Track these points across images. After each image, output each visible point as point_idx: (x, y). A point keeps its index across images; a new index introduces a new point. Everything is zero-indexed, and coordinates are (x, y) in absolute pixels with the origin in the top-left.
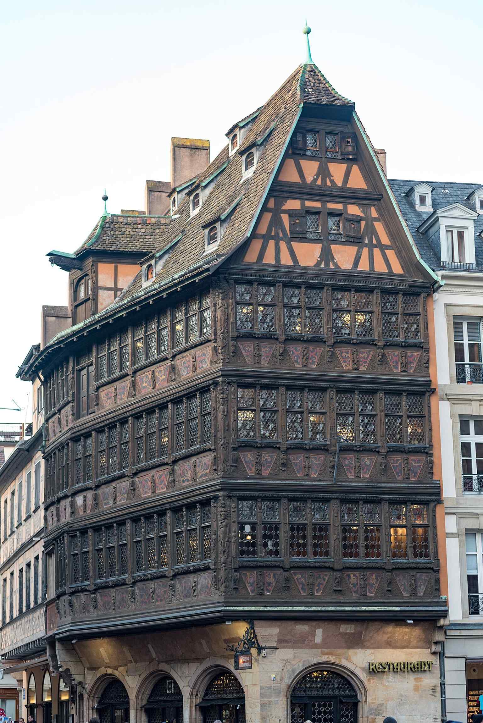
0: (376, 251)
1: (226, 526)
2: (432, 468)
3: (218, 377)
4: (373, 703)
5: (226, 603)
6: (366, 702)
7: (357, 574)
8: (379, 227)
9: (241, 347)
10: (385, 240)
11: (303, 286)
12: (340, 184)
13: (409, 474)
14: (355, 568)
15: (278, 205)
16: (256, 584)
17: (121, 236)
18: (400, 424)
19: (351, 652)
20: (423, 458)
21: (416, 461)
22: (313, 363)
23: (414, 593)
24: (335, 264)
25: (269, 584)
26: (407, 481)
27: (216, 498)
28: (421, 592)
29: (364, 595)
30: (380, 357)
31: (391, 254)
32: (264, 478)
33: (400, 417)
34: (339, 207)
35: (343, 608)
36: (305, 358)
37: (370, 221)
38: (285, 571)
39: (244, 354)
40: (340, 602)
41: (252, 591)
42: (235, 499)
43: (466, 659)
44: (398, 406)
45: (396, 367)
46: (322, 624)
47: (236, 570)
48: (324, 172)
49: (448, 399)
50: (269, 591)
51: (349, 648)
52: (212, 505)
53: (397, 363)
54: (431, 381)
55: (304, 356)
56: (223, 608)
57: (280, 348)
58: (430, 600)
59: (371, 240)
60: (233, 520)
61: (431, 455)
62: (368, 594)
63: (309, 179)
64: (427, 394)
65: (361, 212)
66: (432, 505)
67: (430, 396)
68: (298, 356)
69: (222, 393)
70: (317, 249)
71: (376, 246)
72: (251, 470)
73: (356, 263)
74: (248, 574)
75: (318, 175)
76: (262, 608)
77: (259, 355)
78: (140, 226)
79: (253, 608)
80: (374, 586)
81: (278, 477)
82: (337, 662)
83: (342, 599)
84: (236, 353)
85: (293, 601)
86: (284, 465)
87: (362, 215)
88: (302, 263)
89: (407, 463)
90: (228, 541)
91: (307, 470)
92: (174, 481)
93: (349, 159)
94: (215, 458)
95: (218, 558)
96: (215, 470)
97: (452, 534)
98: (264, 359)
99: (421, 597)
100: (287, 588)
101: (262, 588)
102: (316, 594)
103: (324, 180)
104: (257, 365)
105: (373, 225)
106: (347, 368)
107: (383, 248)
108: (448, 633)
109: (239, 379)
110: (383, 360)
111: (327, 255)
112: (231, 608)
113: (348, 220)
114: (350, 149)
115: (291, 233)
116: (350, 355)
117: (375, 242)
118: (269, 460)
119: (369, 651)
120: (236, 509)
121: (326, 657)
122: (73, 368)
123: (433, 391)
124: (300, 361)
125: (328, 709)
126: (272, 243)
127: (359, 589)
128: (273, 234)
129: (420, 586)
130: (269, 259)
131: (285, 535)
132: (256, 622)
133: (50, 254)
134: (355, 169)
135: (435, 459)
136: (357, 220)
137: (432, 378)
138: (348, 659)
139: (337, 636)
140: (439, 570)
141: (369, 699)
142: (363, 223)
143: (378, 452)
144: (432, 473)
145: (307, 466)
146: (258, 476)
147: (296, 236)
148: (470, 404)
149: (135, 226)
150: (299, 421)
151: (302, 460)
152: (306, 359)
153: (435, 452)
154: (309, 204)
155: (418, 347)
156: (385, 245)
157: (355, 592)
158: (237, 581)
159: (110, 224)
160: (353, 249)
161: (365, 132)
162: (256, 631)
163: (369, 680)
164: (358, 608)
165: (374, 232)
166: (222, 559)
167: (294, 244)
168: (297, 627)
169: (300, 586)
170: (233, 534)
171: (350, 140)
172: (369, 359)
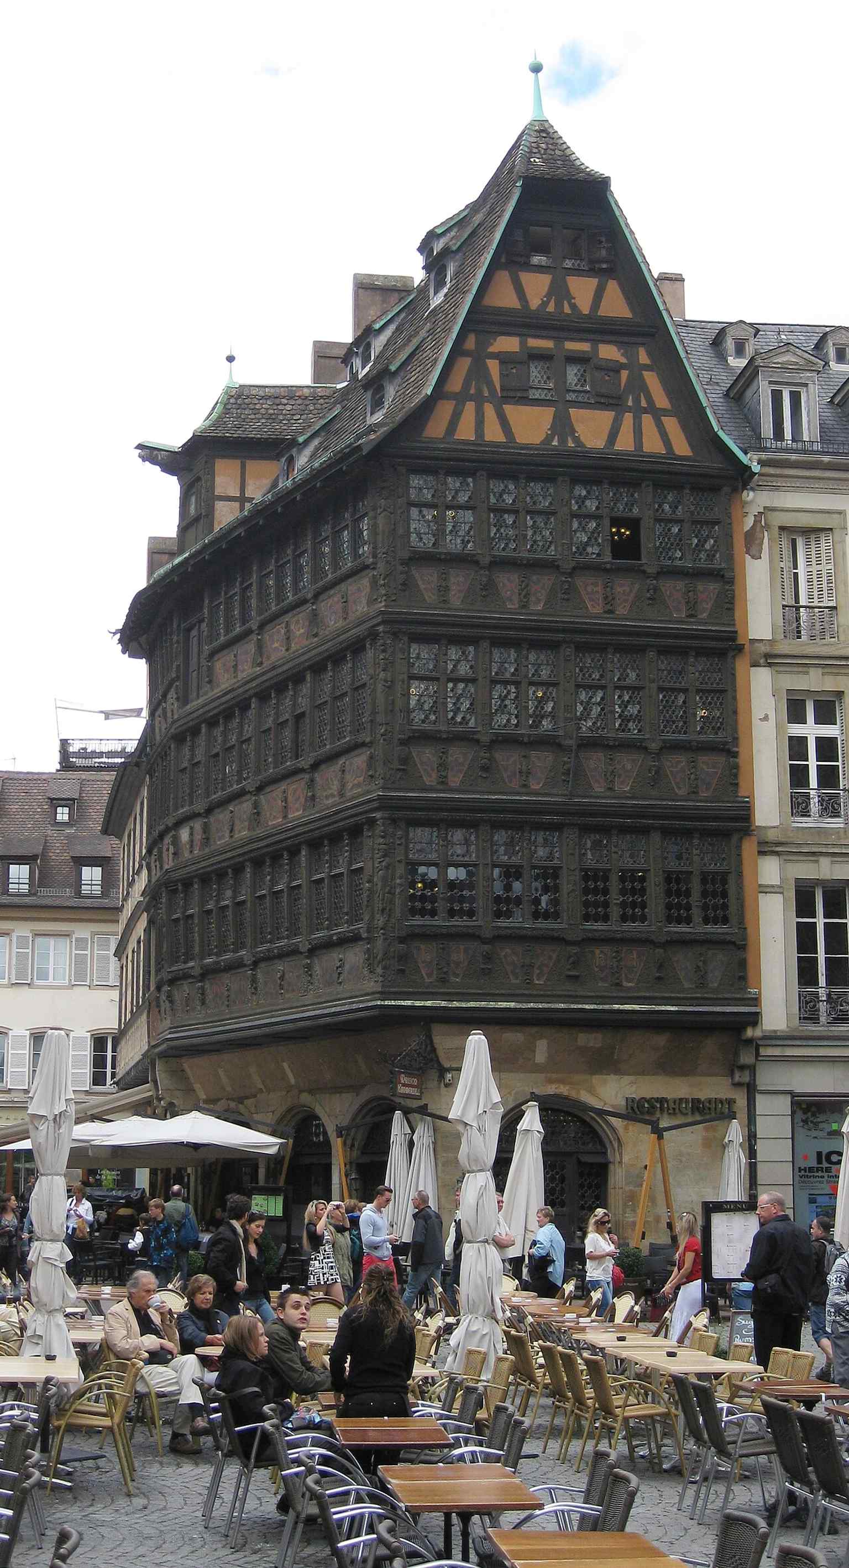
0: (647, 419)
1: (387, 868)
2: (736, 776)
3: (378, 625)
4: (632, 1165)
5: (385, 995)
6: (620, 1162)
7: (606, 949)
8: (652, 380)
9: (417, 576)
10: (662, 401)
11: (523, 476)
12: (586, 311)
13: (697, 786)
14: (602, 940)
15: (482, 345)
16: (435, 963)
17: (253, 416)
18: (684, 702)
19: (596, 1079)
20: (721, 759)
21: (709, 765)
22: (538, 603)
23: (702, 985)
24: (577, 440)
25: (457, 964)
26: (693, 796)
27: (372, 822)
28: (714, 982)
29: (617, 984)
30: (651, 591)
31: (671, 424)
32: (452, 790)
33: (685, 691)
34: (585, 347)
35: (580, 1006)
36: (524, 593)
37: (636, 370)
38: (484, 943)
39: (422, 587)
40: (577, 996)
41: (429, 975)
42: (403, 825)
43: (793, 1097)
44: (680, 673)
45: (678, 609)
46: (546, 1031)
47: (402, 940)
48: (559, 291)
49: (769, 663)
50: (457, 975)
51: (593, 1072)
52: (366, 833)
53: (680, 602)
54: (736, 632)
55: (523, 591)
56: (379, 1003)
57: (482, 576)
58: (729, 995)
59: (637, 401)
60: (398, 859)
61: (735, 755)
62: (625, 984)
63: (535, 303)
64: (731, 654)
65: (622, 355)
66: (735, 838)
67: (734, 657)
68: (512, 591)
69: (384, 651)
70: (545, 416)
71: (646, 411)
72: (430, 776)
73: (613, 436)
74: (422, 946)
75: (549, 295)
76: (443, 1004)
77: (447, 589)
78: (285, 401)
79: (429, 1003)
80: (635, 969)
81: (475, 788)
82: (573, 1095)
83: (579, 990)
84: (407, 585)
85: (498, 992)
86: (485, 769)
87: (623, 360)
88: (521, 439)
89: (694, 767)
90: (389, 893)
91: (524, 778)
92: (313, 798)
93: (601, 270)
94: (371, 757)
95: (373, 918)
96: (372, 776)
97: (773, 886)
98: (454, 595)
99: (714, 990)
100: (486, 972)
101: (445, 970)
102: (536, 982)
103: (559, 305)
104: (442, 605)
105: (641, 376)
106: (595, 611)
108: (763, 1051)
109: (410, 629)
110: (655, 598)
111: (562, 425)
112: (392, 1004)
113: (599, 368)
114: (604, 253)
115: (502, 390)
116: (599, 589)
117: (644, 404)
118: (461, 760)
119: (627, 1079)
120: (403, 840)
121: (554, 1086)
122: (179, 626)
123: (740, 649)
124: (515, 598)
125: (557, 1173)
126: (470, 407)
127: (610, 975)
128: (472, 391)
129: (713, 973)
130: (466, 431)
131: (486, 883)
132: (435, 1028)
133: (140, 446)
134: (613, 288)
135: (742, 760)
136: (614, 368)
137: (738, 628)
138: (592, 1091)
139: (572, 1051)
140: (745, 945)
141: (626, 1159)
142: (624, 374)
143: (646, 748)
144: (737, 784)
145: (524, 771)
146: (441, 787)
147: (511, 394)
148: (807, 673)
149: (277, 401)
150: (513, 696)
151: (516, 760)
152: (525, 596)
153: (742, 750)
154: (533, 343)
155: (715, 574)
156: (661, 409)
157: (602, 979)
158: (403, 958)
159: (236, 399)
160: (606, 417)
161: (627, 225)
162: (434, 1042)
163: (626, 1128)
164: (606, 1007)
165: (643, 388)
166: (380, 921)
167: (508, 408)
168: (505, 1035)
169: (509, 969)
170: (398, 881)
171: (603, 239)
172: (632, 595)
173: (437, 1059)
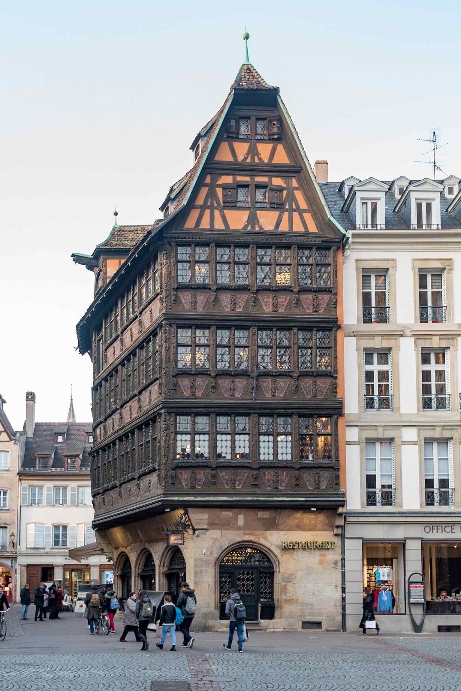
0: (296, 215)
1: (167, 436)
2: (336, 388)
3: (162, 321)
4: (285, 573)
5: (165, 495)
6: (279, 572)
7: (271, 472)
8: (299, 195)
9: (181, 296)
10: (303, 205)
11: (232, 245)
12: (266, 161)
13: (316, 394)
14: (269, 467)
15: (214, 181)
16: (189, 480)
18: (311, 354)
19: (268, 533)
20: (329, 380)
21: (323, 384)
22: (240, 307)
23: (318, 487)
24: (260, 227)
25: (200, 480)
26: (314, 399)
27: (160, 415)
28: (323, 486)
29: (276, 488)
30: (295, 300)
31: (308, 217)
32: (197, 398)
33: (311, 348)
34: (265, 179)
35: (258, 499)
36: (233, 303)
37: (291, 190)
38: (212, 470)
39: (183, 301)
40: (257, 494)
41: (186, 486)
42: (173, 415)
43: (363, 540)
44: (309, 339)
45: (308, 309)
46: (243, 511)
47: (174, 469)
48: (253, 152)
49: (355, 335)
50: (199, 485)
51: (266, 530)
52: (158, 420)
53: (310, 305)
54: (337, 318)
55: (232, 302)
56: (162, 499)
57: (213, 295)
58: (330, 492)
59: (291, 206)
60: (172, 431)
61: (336, 378)
62: (280, 488)
63: (240, 158)
64: (334, 329)
65: (284, 183)
66: (334, 417)
67: (336, 330)
68: (228, 303)
69: (165, 333)
70: (245, 215)
71: (295, 211)
72: (187, 392)
73: (278, 225)
74: (183, 472)
75: (248, 154)
76: (193, 499)
77: (196, 302)
79: (186, 499)
80: (285, 481)
81: (209, 397)
82: (257, 540)
83: (258, 491)
84: (177, 300)
85: (219, 493)
86: (213, 388)
87: (285, 185)
88: (232, 227)
89: (315, 385)
90: (168, 447)
91: (232, 392)
93: (274, 139)
94: (160, 384)
95: (161, 460)
96: (160, 393)
97: (354, 442)
98: (199, 305)
99: (323, 490)
100: (214, 483)
101: (194, 483)
102: (237, 487)
103: (253, 158)
104: (193, 310)
105: (293, 193)
106: (268, 311)
107: (301, 212)
108: (348, 519)
109: (177, 322)
110: (298, 303)
111: (253, 219)
112: (169, 499)
113: (272, 190)
114: (276, 130)
115: (223, 203)
116: (270, 300)
117: (294, 207)
118: (202, 384)
119: (282, 533)
120: (174, 423)
121: (247, 536)
123: (339, 327)
124: (229, 306)
125: (250, 577)
126: (207, 212)
127: (272, 484)
128: (209, 204)
129: (323, 482)
130: (205, 224)
131: (213, 442)
132: (189, 510)
134: (280, 148)
135: (338, 381)
136: (280, 190)
137: (339, 316)
138: (265, 539)
139: (256, 520)
140: (339, 468)
141: (282, 570)
142: (285, 192)
143: (291, 376)
144: (336, 392)
145: (232, 388)
146: (192, 397)
147: (228, 205)
148: (373, 339)
150: (227, 353)
151: (228, 384)
152: (234, 304)
153: (339, 375)
154: (239, 178)
155: (327, 291)
156: (302, 210)
157: (269, 486)
158: (174, 478)
160: (275, 214)
161: (287, 113)
162: (190, 516)
163: (282, 555)
164: (270, 499)
165: (294, 199)
166: (163, 461)
167: (226, 212)
168: (222, 513)
169: (224, 482)
170: (171, 442)
171: (275, 123)
172: (286, 302)
173: (192, 525)
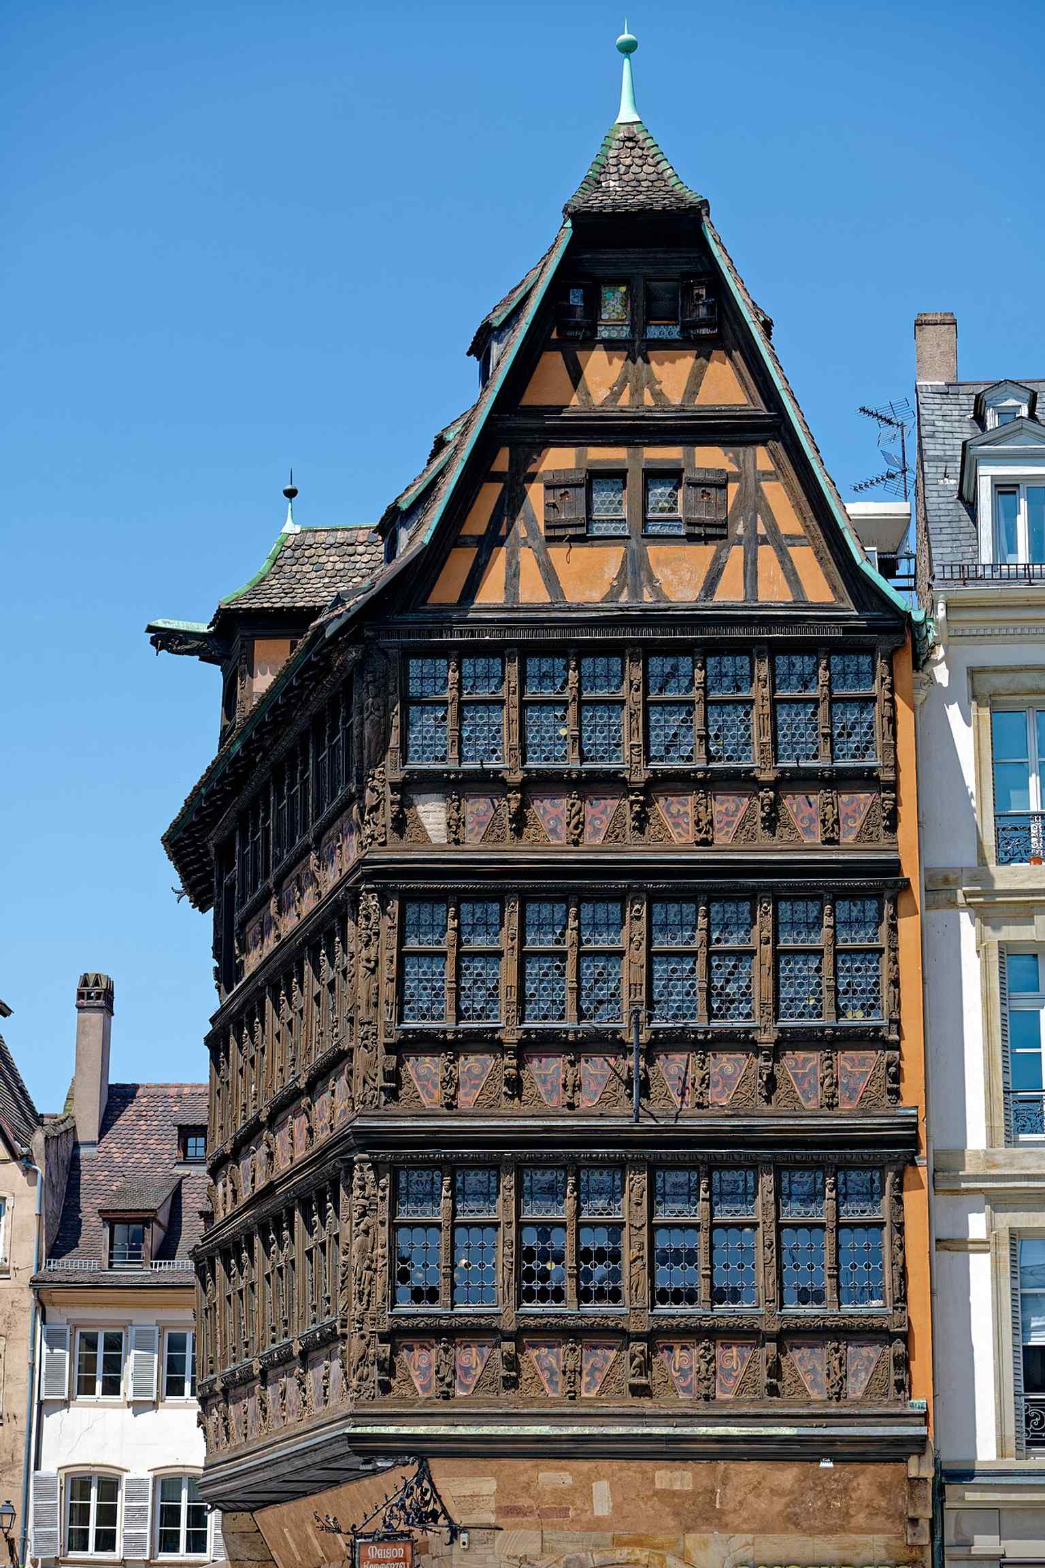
0: (766, 554)
1: (366, 1232)
2: (897, 1077)
3: (360, 879)
5: (358, 1418)
7: (690, 1344)
8: (775, 493)
9: (417, 806)
10: (789, 521)
11: (574, 650)
12: (676, 400)
13: (834, 1095)
14: (684, 1331)
15: (519, 463)
16: (434, 1369)
17: (314, 575)
18: (818, 970)
19: (690, 1540)
20: (874, 1054)
21: (856, 1064)
22: (596, 831)
23: (839, 1393)
24: (657, 592)
25: (467, 1371)
26: (828, 1111)
27: (350, 1166)
28: (856, 1387)
29: (708, 1396)
30: (767, 808)
31: (804, 558)
32: (462, 1115)
33: (816, 953)
34: (673, 454)
35: (647, 1430)
36: (574, 822)
37: (752, 482)
38: (505, 1339)
39: (425, 821)
40: (644, 1416)
41: (423, 1387)
42: (388, 1168)
43: (1003, 1564)
44: (812, 926)
45: (808, 831)
46: (605, 1466)
47: (385, 1337)
48: (637, 378)
49: (969, 904)
50: (467, 1387)
51: (686, 1529)
52: (344, 1183)
53: (812, 820)
54: (898, 861)
55: (573, 818)
56: (348, 1431)
57: (511, 802)
58: (880, 1410)
59: (751, 526)
60: (380, 1218)
61: (894, 1046)
62: (718, 1394)
63: (600, 395)
64: (890, 895)
65: (730, 460)
66: (893, 1172)
67: (895, 899)
68: (557, 818)
69: (367, 917)
70: (611, 559)
71: (764, 541)
72: (431, 1096)
73: (711, 585)
74: (416, 1348)
75: (622, 382)
76: (443, 1430)
78: (361, 549)
79: (421, 1430)
80: (735, 1374)
81: (496, 1111)
82: (656, 1563)
83: (647, 1405)
84: (402, 820)
85: (525, 1411)
86: (512, 1082)
87: (731, 468)
88: (573, 596)
89: (830, 1066)
90: (369, 1268)
91: (569, 1093)
93: (701, 338)
94: (350, 1071)
96: (351, 1099)
98: (472, 830)
99: (856, 1402)
100: (511, 1383)
101: (448, 1380)
102: (584, 1395)
103: (636, 392)
104: (454, 846)
105: (758, 489)
106: (683, 840)
107: (781, 544)
109: (404, 883)
110: (775, 816)
111: (635, 571)
112: (368, 1430)
113: (695, 483)
114: (703, 311)
115: (548, 527)
116: (690, 809)
117: (761, 530)
118: (476, 1071)
119: (739, 1539)
120: (387, 1191)
121: (625, 1550)
123: (903, 888)
124: (562, 830)
126: (500, 555)
127: (695, 1382)
128: (504, 532)
129: (855, 1375)
130: (492, 593)
131: (507, 1251)
132: (434, 1463)
134: (719, 362)
136: (718, 482)
137: (901, 854)
138: (684, 1557)
139: (649, 1498)
140: (905, 1332)
142: (733, 488)
143: (754, 1042)
144: (898, 1090)
145: (570, 1082)
146: (446, 1111)
147: (559, 532)
149: (350, 550)
150: (557, 974)
151: (558, 1068)
152: (579, 825)
154: (595, 454)
155: (865, 780)
156: (788, 537)
157: (685, 1389)
158: (387, 1364)
159: (292, 551)
160: (703, 555)
162: (437, 1486)
164: (687, 1431)
165: (761, 507)
166: (356, 1310)
167: (557, 553)
168: (541, 1475)
169: (544, 1377)
170: (380, 1251)
171: (703, 292)
172: (740, 814)
173: (444, 1511)
